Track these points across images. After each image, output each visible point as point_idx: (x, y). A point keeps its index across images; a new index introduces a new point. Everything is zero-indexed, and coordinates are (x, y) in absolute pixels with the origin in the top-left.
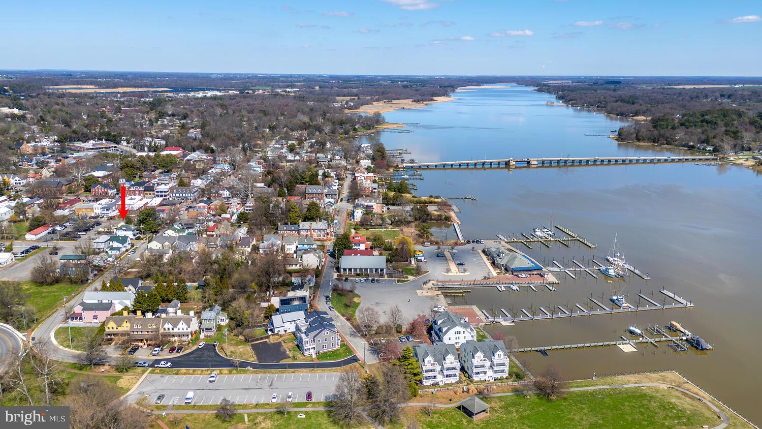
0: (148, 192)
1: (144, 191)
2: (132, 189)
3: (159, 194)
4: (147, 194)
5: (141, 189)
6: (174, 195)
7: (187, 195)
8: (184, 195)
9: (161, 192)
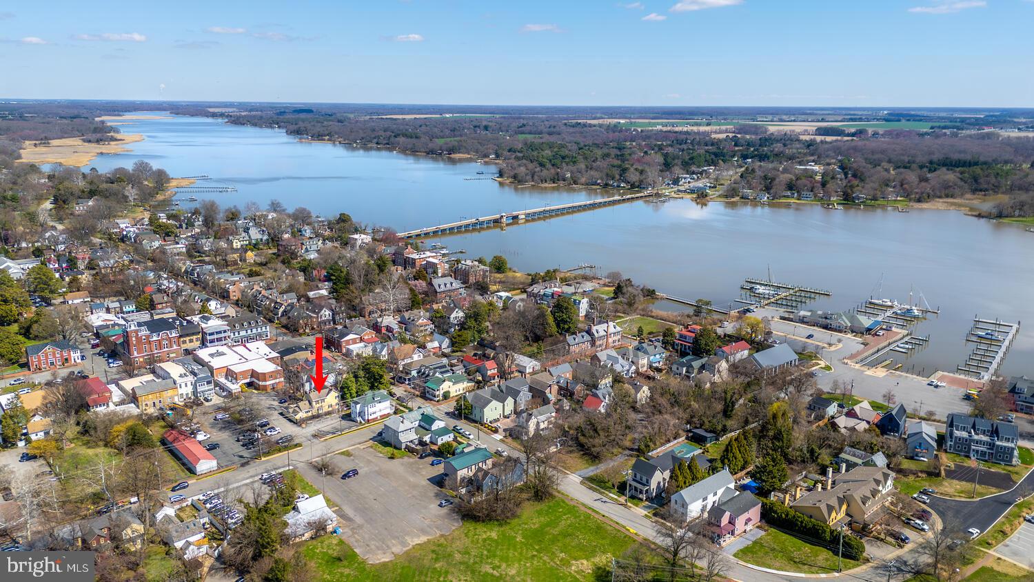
0: (187, 339)
1: (181, 336)
2: (155, 338)
3: (215, 336)
4: (184, 342)
5: (174, 335)
6: (236, 333)
7: (259, 329)
8: (254, 331)
9: (217, 333)
